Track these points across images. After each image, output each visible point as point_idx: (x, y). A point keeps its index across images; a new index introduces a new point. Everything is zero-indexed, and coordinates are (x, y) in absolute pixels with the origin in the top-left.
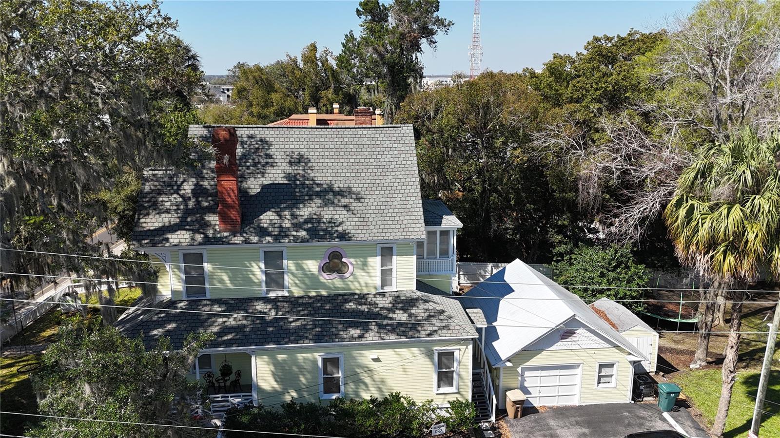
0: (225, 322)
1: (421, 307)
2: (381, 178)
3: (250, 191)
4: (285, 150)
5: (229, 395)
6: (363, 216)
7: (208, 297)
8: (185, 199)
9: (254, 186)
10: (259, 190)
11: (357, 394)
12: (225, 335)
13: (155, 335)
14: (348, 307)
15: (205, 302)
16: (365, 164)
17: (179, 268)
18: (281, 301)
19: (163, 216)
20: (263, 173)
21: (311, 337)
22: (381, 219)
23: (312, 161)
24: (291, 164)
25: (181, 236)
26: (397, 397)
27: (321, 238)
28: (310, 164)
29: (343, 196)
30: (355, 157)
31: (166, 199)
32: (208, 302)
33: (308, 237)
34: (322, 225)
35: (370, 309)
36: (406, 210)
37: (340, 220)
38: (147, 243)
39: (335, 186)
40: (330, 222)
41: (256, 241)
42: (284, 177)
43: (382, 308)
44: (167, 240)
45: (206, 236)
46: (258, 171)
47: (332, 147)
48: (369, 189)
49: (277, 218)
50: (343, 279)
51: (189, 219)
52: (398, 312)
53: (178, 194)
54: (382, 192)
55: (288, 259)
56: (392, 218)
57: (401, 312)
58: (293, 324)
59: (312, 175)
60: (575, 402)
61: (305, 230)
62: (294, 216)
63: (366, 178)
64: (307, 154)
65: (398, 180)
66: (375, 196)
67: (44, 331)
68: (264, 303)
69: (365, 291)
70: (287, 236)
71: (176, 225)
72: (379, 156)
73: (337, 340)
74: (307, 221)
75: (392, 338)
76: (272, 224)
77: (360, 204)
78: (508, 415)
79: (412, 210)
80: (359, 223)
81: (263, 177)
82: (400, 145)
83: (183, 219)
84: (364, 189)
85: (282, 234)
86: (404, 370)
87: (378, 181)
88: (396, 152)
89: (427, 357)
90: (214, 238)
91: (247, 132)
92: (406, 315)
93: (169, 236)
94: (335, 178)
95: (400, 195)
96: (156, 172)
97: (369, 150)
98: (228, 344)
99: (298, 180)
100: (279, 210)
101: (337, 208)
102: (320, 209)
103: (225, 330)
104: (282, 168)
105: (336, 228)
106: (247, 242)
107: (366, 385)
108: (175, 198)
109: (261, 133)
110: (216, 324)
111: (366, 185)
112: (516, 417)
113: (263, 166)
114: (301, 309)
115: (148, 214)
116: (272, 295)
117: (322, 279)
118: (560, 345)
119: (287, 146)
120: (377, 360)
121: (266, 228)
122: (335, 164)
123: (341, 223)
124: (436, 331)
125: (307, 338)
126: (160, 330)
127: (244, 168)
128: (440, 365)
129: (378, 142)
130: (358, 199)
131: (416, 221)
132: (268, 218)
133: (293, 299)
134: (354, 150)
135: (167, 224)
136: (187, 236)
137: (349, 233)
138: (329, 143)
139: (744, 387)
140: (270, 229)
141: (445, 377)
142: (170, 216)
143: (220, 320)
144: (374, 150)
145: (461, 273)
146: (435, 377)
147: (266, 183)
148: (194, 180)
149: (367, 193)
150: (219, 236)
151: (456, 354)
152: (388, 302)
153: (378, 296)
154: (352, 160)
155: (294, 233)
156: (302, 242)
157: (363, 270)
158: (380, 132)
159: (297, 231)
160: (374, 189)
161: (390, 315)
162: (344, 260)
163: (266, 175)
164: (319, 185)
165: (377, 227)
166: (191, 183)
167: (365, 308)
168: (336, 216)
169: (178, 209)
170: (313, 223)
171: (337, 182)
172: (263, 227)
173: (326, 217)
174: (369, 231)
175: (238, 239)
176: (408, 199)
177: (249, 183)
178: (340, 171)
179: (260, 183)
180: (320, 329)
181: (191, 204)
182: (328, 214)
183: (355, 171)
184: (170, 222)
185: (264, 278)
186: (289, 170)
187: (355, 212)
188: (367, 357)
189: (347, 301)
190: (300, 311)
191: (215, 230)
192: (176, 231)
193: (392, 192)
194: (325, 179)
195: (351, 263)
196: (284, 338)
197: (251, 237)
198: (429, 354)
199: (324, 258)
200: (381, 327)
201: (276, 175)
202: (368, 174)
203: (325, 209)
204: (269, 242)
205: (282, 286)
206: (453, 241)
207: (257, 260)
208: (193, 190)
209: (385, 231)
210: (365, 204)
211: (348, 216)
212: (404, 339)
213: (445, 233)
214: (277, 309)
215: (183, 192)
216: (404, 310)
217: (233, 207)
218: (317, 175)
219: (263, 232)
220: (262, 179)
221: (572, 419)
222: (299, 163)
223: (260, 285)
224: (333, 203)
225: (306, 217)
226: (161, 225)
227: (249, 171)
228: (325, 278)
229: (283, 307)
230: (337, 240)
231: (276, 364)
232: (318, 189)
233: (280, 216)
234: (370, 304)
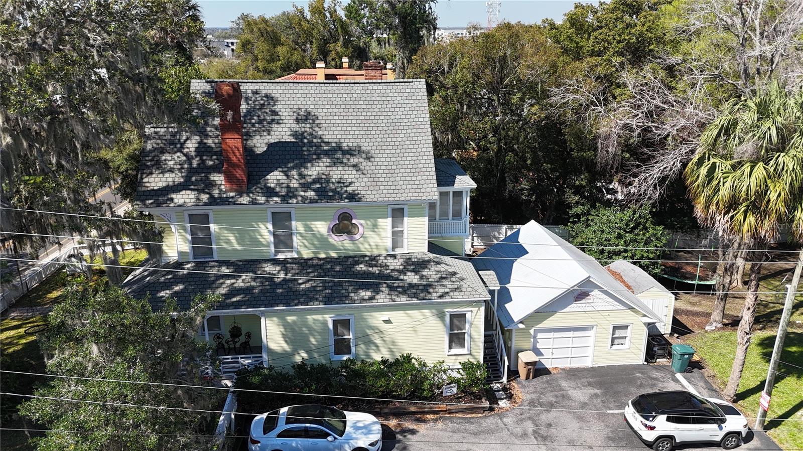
0: (233, 284)
1: (433, 269)
2: (392, 136)
3: (256, 149)
4: (292, 107)
5: (239, 356)
6: (373, 176)
7: (216, 258)
8: (189, 158)
9: (260, 144)
10: (265, 149)
11: (368, 356)
12: (234, 297)
13: (163, 297)
14: (358, 269)
15: (213, 264)
16: (375, 121)
17: (185, 229)
18: (290, 263)
19: (167, 175)
20: (269, 131)
21: (321, 299)
22: (392, 179)
23: (320, 118)
24: (298, 121)
25: (186, 196)
26: (408, 359)
27: (330, 199)
28: (317, 122)
29: (352, 155)
30: (364, 114)
31: (169, 158)
32: (216, 264)
33: (316, 198)
34: (331, 185)
35: (381, 270)
36: (418, 170)
37: (350, 180)
38: (151, 204)
39: (344, 144)
40: (339, 182)
41: (263, 202)
42: (291, 135)
43: (393, 270)
44: (172, 200)
45: (212, 196)
46: (263, 128)
47: (341, 103)
48: (379, 148)
49: (285, 177)
50: (353, 240)
51: (194, 179)
52: (409, 274)
53: (182, 152)
54: (393, 151)
55: (297, 220)
56: (403, 179)
57: (413, 274)
58: (303, 286)
59: (320, 133)
60: (588, 363)
61: (313, 190)
62: (302, 176)
63: (376, 136)
64: (314, 110)
65: (410, 139)
66: (385, 155)
67: (51, 293)
68: (273, 264)
69: (376, 253)
70: (295, 196)
71: (180, 184)
72: (390, 113)
73: (347, 302)
74: (315, 181)
75: (403, 300)
76: (279, 184)
77: (370, 164)
78: (519, 376)
79: (424, 170)
80: (369, 184)
81: (269, 135)
82: (412, 101)
83: (187, 179)
84: (374, 148)
85: (290, 194)
86: (415, 331)
87: (389, 140)
88: (407, 109)
89: (438, 319)
90: (220, 198)
91: (252, 88)
92: (417, 277)
93: (174, 196)
94: (345, 137)
95: (412, 154)
96: (158, 130)
97: (379, 106)
98: (237, 305)
99: (305, 138)
100: (285, 169)
101: (346, 168)
102: (329, 169)
103: (233, 292)
104: (289, 125)
105: (345, 189)
106: (254, 202)
107: (377, 346)
108: (179, 157)
109: (268, 88)
110: (224, 286)
111: (377, 144)
112: (527, 378)
113: (269, 123)
114: (310, 270)
115: (151, 173)
116: (281, 256)
117: (331, 240)
118: (574, 307)
119: (293, 103)
120: (388, 322)
121: (274, 189)
122: (344, 121)
123: (351, 183)
124: (447, 293)
125: (317, 299)
126: (168, 292)
127: (249, 125)
128: (452, 326)
129: (389, 98)
130: (368, 158)
131: (428, 182)
132: (275, 178)
133: (302, 261)
134: (364, 106)
135: (171, 184)
136: (192, 196)
137: (358, 194)
138: (338, 99)
139: (760, 348)
140: (278, 190)
141: (456, 338)
142: (173, 175)
143: (229, 282)
144: (384, 106)
145: (474, 235)
146: (447, 339)
147: (272, 141)
148: (197, 137)
149: (377, 152)
150: (225, 196)
151: (468, 316)
152: (399, 264)
153: (389, 258)
154: (362, 118)
155: (302, 194)
156: (310, 203)
157: (374, 231)
158: (391, 87)
159: (305, 192)
160: (384, 148)
161: (402, 277)
162: (354, 221)
163: (272, 133)
164: (327, 143)
165: (388, 187)
166: (194, 141)
167: (375, 270)
168: (345, 176)
169: (182, 168)
170: (321, 184)
171: (347, 140)
172: (270, 187)
173: (335, 177)
174: (380, 192)
175: (245, 200)
176: (420, 158)
177: (255, 141)
178: (349, 129)
179: (265, 141)
180: (330, 291)
181: (195, 163)
182: (336, 174)
183: (365, 129)
184: (174, 182)
185: (272, 239)
186: (296, 127)
187: (365, 172)
188: (377, 319)
189: (357, 263)
190: (309, 273)
191: (221, 190)
192: (181, 191)
193: (403, 151)
194: (334, 137)
195: (361, 225)
196: (293, 300)
197: (258, 198)
198: (441, 316)
199: (334, 220)
200: (391, 288)
201: (282, 133)
202: (378, 132)
203: (334, 168)
204: (276, 203)
205: (290, 247)
206: (466, 202)
207: (264, 221)
208: (197, 148)
209: (396, 191)
210: (375, 164)
211: (358, 176)
212: (415, 301)
213: (458, 194)
214: (286, 270)
215: (186, 150)
216: (415, 272)
217: (238, 166)
218: (325, 133)
219: (270, 192)
220: (268, 137)
221: (585, 381)
222: (306, 120)
223: (268, 246)
224: (342, 162)
225: (314, 177)
226: (165, 184)
227: (254, 129)
228: (334, 239)
229: (292, 269)
230: (346, 200)
231: (286, 325)
232: (326, 148)
233: (288, 176)
234: (381, 266)
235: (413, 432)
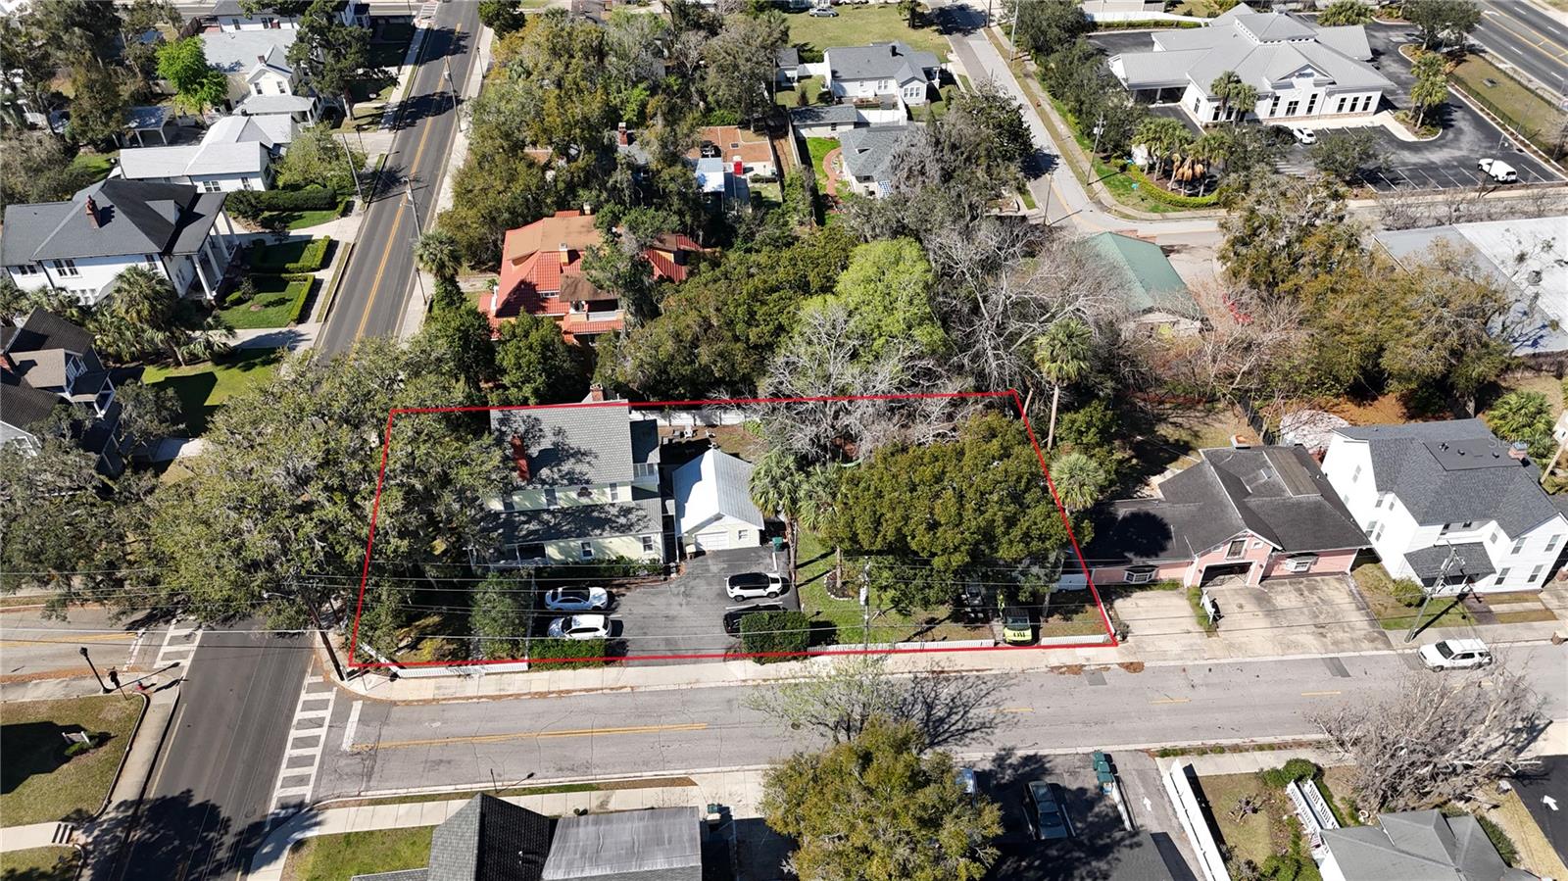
0: (529, 526)
1: (634, 513)
2: (608, 440)
3: (533, 455)
4: (550, 425)
6: (598, 467)
7: (517, 510)
9: (534, 451)
10: (538, 454)
11: (602, 556)
12: (530, 535)
14: (593, 515)
15: (515, 514)
16: (599, 431)
18: (557, 512)
20: (539, 442)
21: (574, 534)
22: (609, 469)
23: (567, 431)
24: (554, 434)
26: (623, 557)
27: (576, 481)
28: (566, 434)
29: (587, 455)
32: (517, 514)
33: (568, 481)
34: (576, 475)
35: (606, 515)
36: (623, 462)
37: (586, 471)
39: (582, 448)
40: (580, 473)
41: (540, 486)
42: (551, 444)
43: (612, 515)
45: (513, 486)
46: (535, 441)
47: (578, 419)
48: (602, 450)
50: (590, 498)
52: (621, 517)
54: (609, 451)
55: (558, 492)
58: (564, 527)
59: (568, 442)
60: (725, 548)
62: (560, 471)
63: (600, 441)
64: (563, 426)
65: (619, 442)
66: (605, 455)
68: (548, 514)
69: (603, 505)
70: (557, 484)
73: (589, 536)
74: (566, 474)
75: (618, 532)
76: (548, 476)
77: (597, 460)
78: (686, 558)
79: (626, 463)
80: (596, 472)
81: (539, 445)
82: (620, 416)
84: (599, 450)
85: (554, 482)
86: (626, 546)
87: (607, 443)
88: (617, 421)
89: (637, 540)
90: (517, 487)
91: (526, 414)
92: (626, 519)
94: (582, 443)
95: (620, 452)
97: (600, 420)
98: (532, 539)
99: (560, 446)
100: (550, 466)
101: (584, 464)
102: (574, 465)
103: (529, 532)
104: (549, 437)
105: (583, 476)
106: (535, 488)
107: (606, 553)
109: (535, 413)
110: (524, 528)
111: (600, 447)
112: (691, 558)
113: (538, 437)
114: (568, 517)
116: (551, 508)
118: (716, 523)
119: (551, 423)
120: (610, 542)
121: (545, 479)
122: (580, 432)
123: (586, 473)
124: (640, 530)
125: (572, 534)
127: (527, 440)
128: (645, 542)
129: (606, 414)
130: (595, 457)
131: (628, 469)
132: (545, 472)
133: (563, 511)
134: (591, 421)
137: (591, 478)
138: (576, 417)
140: (547, 480)
141: (647, 546)
143: (526, 526)
144: (604, 419)
146: (642, 548)
147: (541, 449)
149: (601, 452)
150: (520, 486)
151: (653, 537)
152: (615, 510)
153: (610, 507)
155: (560, 482)
156: (565, 484)
157: (601, 494)
158: (607, 406)
159: (562, 480)
160: (605, 449)
161: (617, 519)
162: (590, 491)
163: (541, 443)
164: (572, 448)
165: (606, 474)
167: (603, 515)
168: (583, 469)
170: (570, 474)
171: (583, 446)
172: (543, 479)
173: (577, 471)
174: (603, 476)
175: (530, 487)
176: (625, 454)
177: (532, 450)
178: (584, 438)
179: (538, 449)
180: (579, 530)
182: (578, 468)
183: (593, 436)
185: (546, 501)
186: (554, 439)
187: (594, 466)
188: (605, 541)
189: (593, 511)
191: (517, 482)
193: (615, 450)
194: (576, 444)
195: (594, 492)
196: (561, 535)
197: (537, 486)
198: (638, 538)
199: (579, 491)
200: (611, 528)
201: (546, 443)
202: (601, 438)
203: (577, 465)
204: (547, 486)
205: (556, 504)
206: (656, 467)
207: (541, 493)
210: (599, 460)
211: (590, 468)
212: (625, 532)
213: (651, 465)
214: (555, 517)
216: (624, 516)
217: (525, 466)
218: (571, 441)
219: (543, 482)
222: (559, 433)
223: (544, 504)
224: (581, 461)
225: (566, 471)
227: (530, 442)
228: (580, 499)
229: (558, 516)
230: (585, 481)
231: (559, 547)
232: (572, 452)
233: (551, 471)
234: (606, 512)
235: (624, 595)
